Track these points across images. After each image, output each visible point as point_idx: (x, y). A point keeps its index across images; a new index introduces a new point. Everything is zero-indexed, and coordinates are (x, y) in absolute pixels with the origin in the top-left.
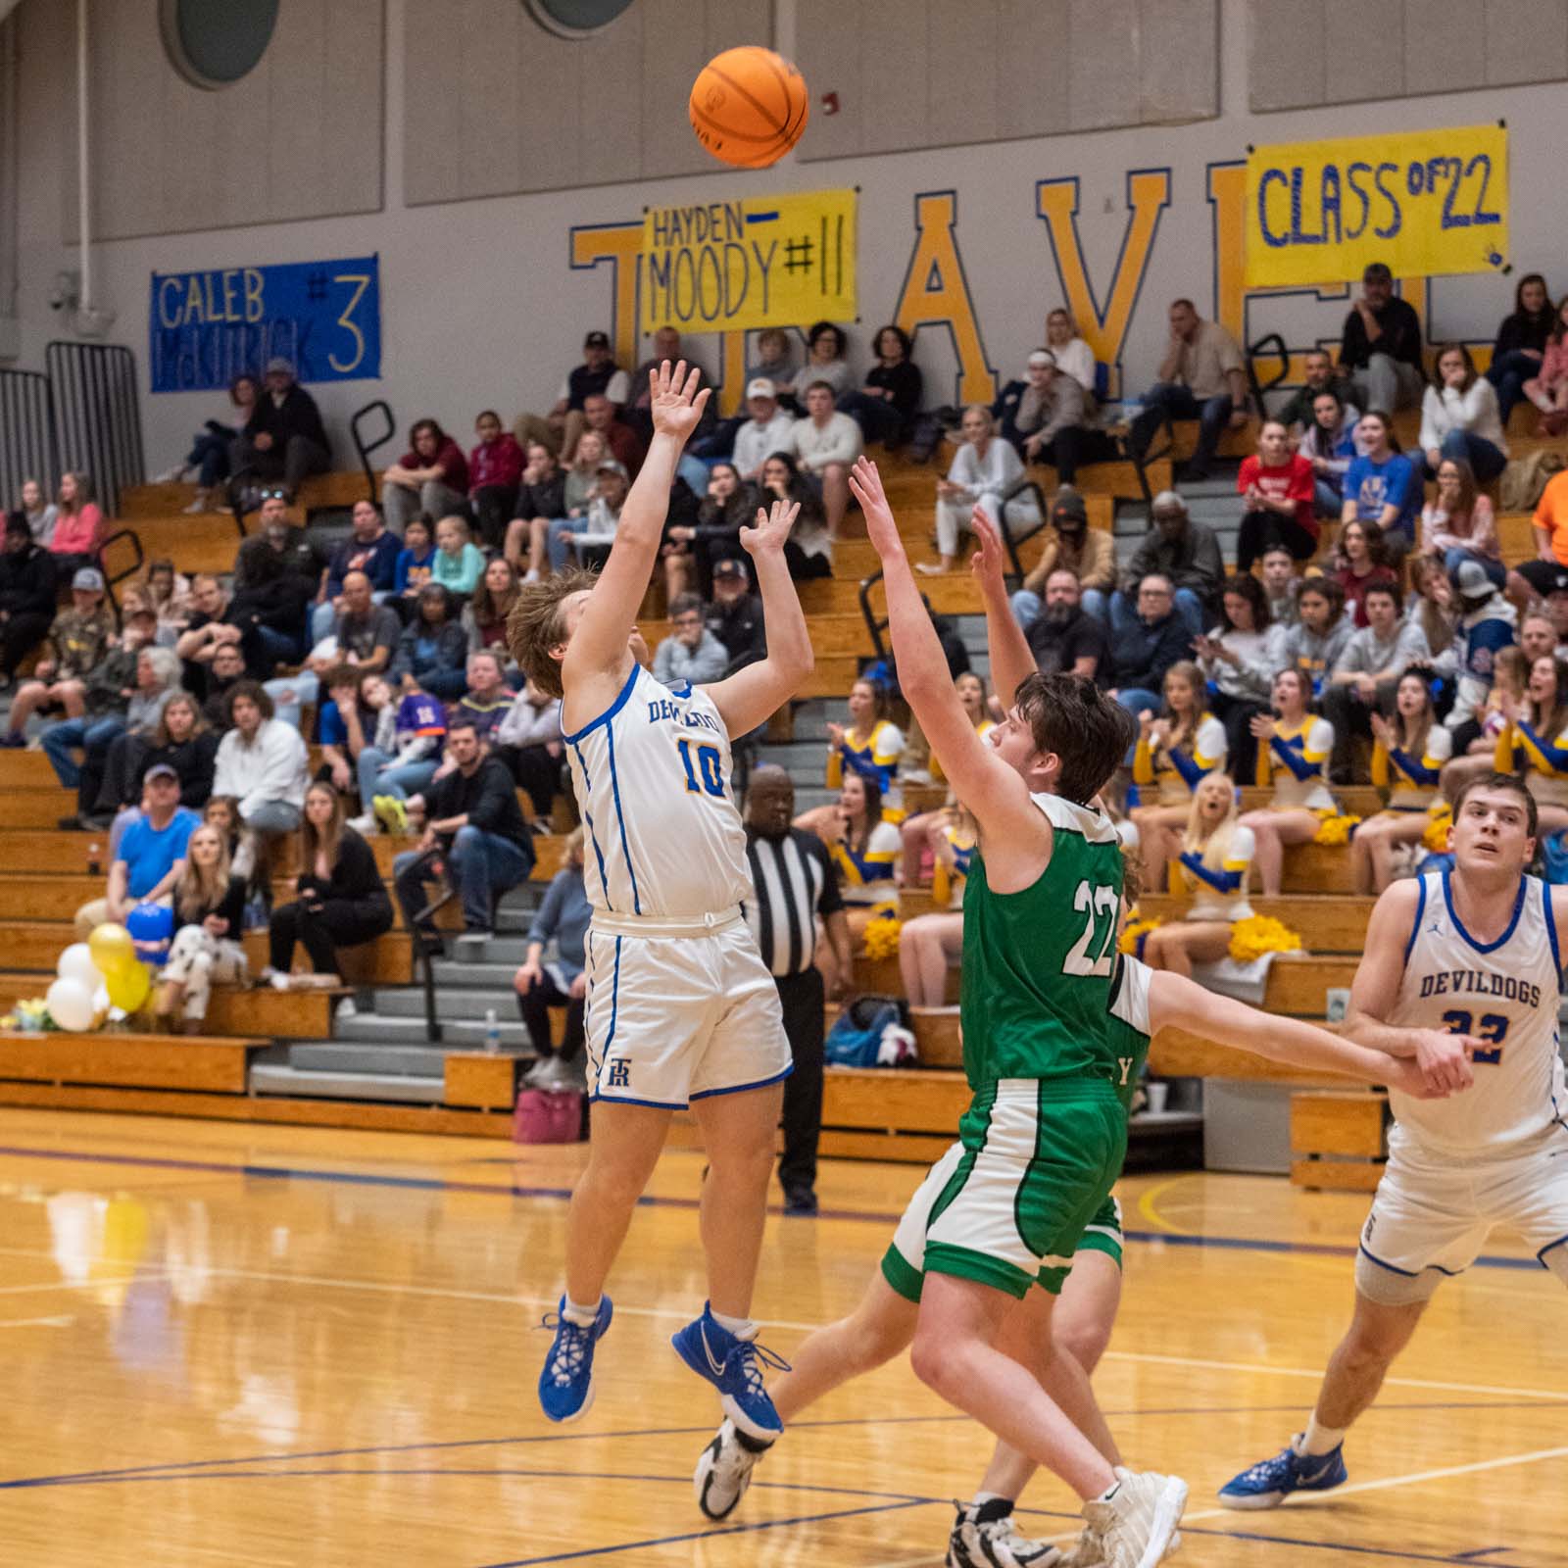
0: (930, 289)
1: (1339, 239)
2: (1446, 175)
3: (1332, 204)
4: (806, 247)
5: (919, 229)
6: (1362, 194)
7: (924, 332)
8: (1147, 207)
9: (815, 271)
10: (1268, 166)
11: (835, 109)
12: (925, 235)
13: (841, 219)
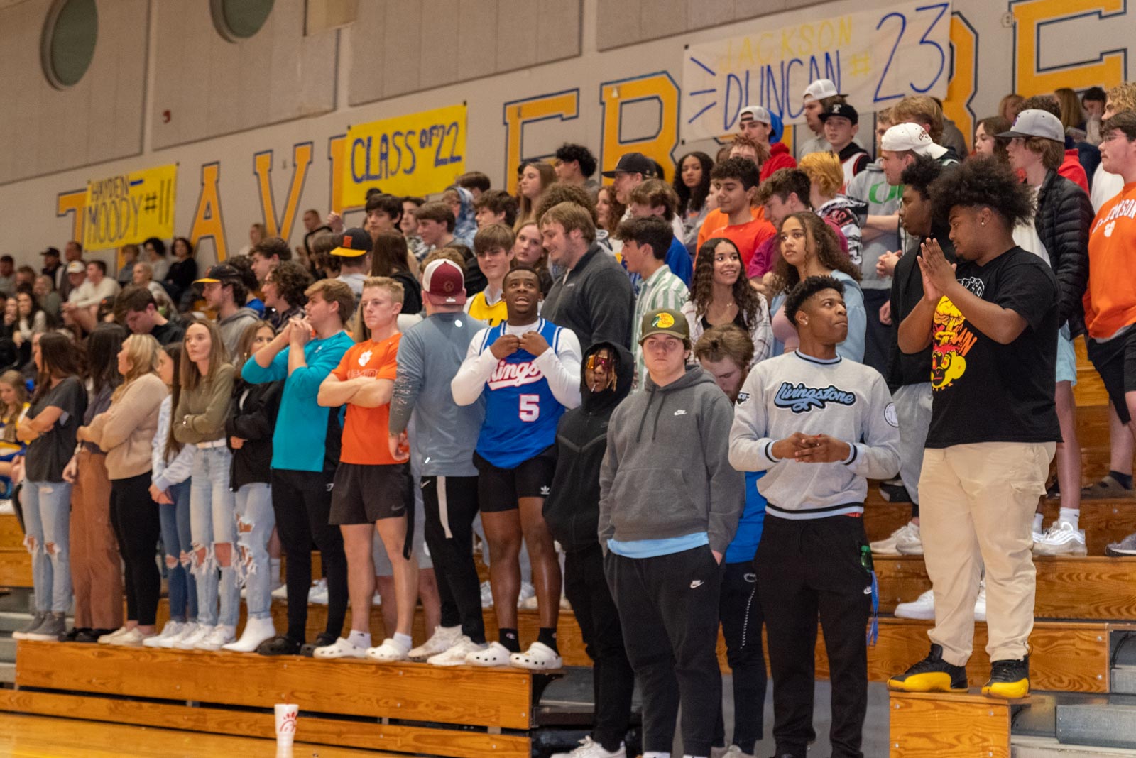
0: (207, 218)
1: (387, 177)
2: (438, 136)
3: (384, 156)
4: (154, 198)
5: (203, 184)
6: (398, 149)
7: (203, 242)
8: (302, 164)
9: (157, 210)
10: (356, 137)
11: (168, 120)
12: (206, 188)
13: (169, 181)
